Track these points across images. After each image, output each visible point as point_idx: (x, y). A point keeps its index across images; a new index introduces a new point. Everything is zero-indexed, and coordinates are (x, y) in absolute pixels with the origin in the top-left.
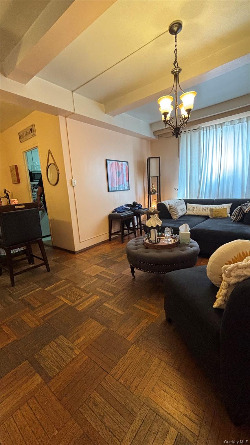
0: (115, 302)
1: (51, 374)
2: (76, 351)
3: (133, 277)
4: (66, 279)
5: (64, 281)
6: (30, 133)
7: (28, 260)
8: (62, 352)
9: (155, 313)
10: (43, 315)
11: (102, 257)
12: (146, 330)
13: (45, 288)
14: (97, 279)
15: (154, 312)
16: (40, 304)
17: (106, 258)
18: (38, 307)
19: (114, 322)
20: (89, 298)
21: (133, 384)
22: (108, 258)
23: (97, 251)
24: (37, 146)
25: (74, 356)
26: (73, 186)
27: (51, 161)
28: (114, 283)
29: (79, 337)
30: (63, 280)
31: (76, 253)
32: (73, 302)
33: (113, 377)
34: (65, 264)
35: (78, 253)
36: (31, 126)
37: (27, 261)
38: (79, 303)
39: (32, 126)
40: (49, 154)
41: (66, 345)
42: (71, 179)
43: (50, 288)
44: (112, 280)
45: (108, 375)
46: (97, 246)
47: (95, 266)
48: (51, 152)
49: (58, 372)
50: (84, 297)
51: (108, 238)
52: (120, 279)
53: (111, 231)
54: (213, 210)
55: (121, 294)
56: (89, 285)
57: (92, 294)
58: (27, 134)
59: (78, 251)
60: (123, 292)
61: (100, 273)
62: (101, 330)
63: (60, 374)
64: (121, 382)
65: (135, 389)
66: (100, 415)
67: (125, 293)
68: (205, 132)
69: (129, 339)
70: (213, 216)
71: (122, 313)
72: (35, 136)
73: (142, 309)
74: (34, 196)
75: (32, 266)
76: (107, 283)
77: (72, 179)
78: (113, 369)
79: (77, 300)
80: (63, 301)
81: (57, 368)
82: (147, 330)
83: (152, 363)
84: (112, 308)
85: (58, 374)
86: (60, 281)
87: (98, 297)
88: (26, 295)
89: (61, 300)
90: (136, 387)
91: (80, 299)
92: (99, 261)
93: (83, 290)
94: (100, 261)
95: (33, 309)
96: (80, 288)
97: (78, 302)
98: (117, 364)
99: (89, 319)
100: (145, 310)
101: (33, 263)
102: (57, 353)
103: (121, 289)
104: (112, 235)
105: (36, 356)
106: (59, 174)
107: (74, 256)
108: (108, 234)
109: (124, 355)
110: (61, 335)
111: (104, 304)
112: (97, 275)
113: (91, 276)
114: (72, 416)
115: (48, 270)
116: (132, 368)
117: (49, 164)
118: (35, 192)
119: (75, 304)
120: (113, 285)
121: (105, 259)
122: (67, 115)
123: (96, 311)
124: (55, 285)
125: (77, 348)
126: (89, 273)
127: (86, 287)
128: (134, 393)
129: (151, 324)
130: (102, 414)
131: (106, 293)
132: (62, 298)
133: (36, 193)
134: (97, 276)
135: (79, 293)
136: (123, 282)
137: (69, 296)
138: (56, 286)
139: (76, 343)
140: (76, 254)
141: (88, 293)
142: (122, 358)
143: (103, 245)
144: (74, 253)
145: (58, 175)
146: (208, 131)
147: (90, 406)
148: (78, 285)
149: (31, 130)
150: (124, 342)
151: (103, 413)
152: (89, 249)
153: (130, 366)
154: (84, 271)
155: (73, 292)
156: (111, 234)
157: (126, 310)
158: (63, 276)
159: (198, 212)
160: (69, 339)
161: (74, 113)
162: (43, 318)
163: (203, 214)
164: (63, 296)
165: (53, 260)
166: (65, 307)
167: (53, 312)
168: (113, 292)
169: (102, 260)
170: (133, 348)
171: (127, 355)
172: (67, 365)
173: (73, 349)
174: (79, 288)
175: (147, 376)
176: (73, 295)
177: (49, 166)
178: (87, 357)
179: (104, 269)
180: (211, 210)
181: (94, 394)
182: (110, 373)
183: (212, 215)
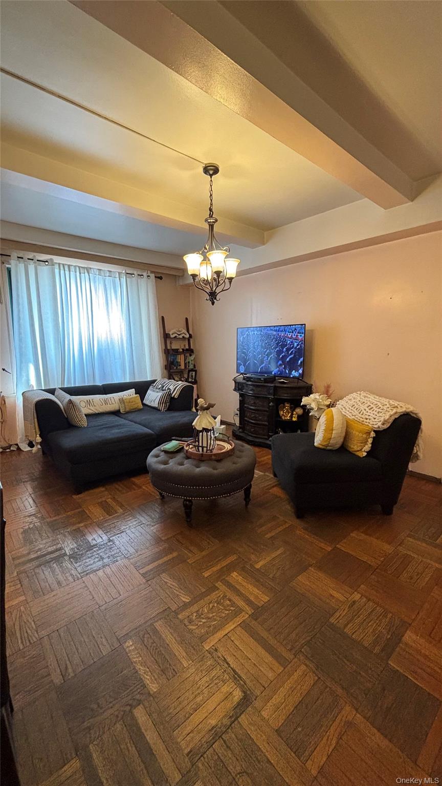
1: (397, 622)
2: (356, 598)
25: (364, 600)
29: (331, 596)
49: (392, 614)
54: (125, 401)
62: (316, 571)
63: (393, 611)
68: (62, 272)
70: (127, 410)
81: (386, 617)
125: (352, 597)
139: (342, 599)
146: (67, 273)
159: (97, 407)
163: (107, 410)
172: (379, 605)
173: (354, 602)
178: (362, 586)
180: (122, 401)
183: (125, 408)
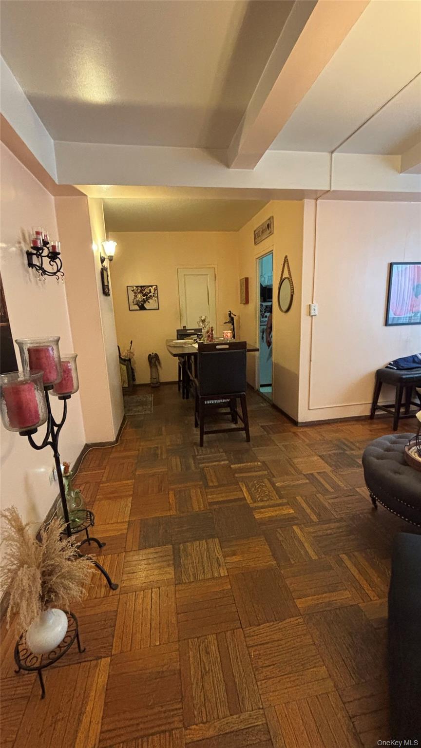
0: (313, 533)
1: (184, 578)
2: (221, 571)
3: (373, 506)
4: (264, 463)
5: (259, 463)
6: (266, 230)
7: (232, 416)
8: (207, 560)
9: (373, 593)
10: (212, 501)
11: (337, 446)
12: (337, 609)
13: (232, 464)
14: (307, 481)
15: (373, 591)
16: (216, 484)
17: (345, 450)
18: (212, 487)
19: (293, 562)
20: (279, 505)
21: (264, 670)
22: (346, 452)
23: (336, 431)
24: (272, 250)
25: (216, 575)
26: (312, 316)
27: (286, 275)
28: (330, 501)
29: (234, 555)
30: (259, 461)
31: (299, 425)
32: (255, 502)
33: (245, 637)
34: (274, 437)
35: (301, 426)
36: (268, 220)
37: (230, 416)
38: (262, 506)
39: (270, 219)
40: (285, 262)
41: (216, 555)
42: (310, 303)
43: (237, 467)
44: (331, 493)
45: (241, 629)
46: (340, 422)
47: (316, 458)
48: (287, 259)
49: (192, 580)
50: (272, 501)
51: (368, 413)
52: (346, 499)
53: (377, 402)
55: (332, 525)
56: (288, 486)
57: (286, 501)
58: (263, 232)
59: (302, 423)
60: (337, 524)
61: (317, 473)
62: (267, 564)
63: (193, 584)
64: (251, 653)
65: (263, 678)
66: (205, 668)
67: (338, 528)
69: (300, 604)
71: (315, 557)
72: (272, 235)
73: (354, 571)
74: (261, 324)
75: (233, 426)
76: (319, 495)
77: (313, 303)
78: (250, 628)
79: (262, 501)
80: (243, 493)
81: (193, 574)
82: (338, 611)
83: (312, 667)
84: (303, 539)
85: (190, 583)
86: (255, 462)
87: (292, 511)
88: (207, 465)
89: (242, 491)
90: (267, 678)
91: (265, 502)
92: (329, 451)
93: (277, 490)
94: (330, 453)
95: (207, 486)
96: (275, 485)
97: (261, 504)
98: (259, 625)
99: (261, 538)
100: (357, 576)
101: (236, 423)
102: (202, 559)
103: (336, 516)
104: (377, 409)
105: (181, 546)
106: (294, 296)
107: (295, 429)
108: (370, 407)
109: (278, 622)
110: (217, 539)
111: (295, 528)
112: (312, 474)
113: (301, 473)
114: (179, 641)
115: (248, 439)
116: (277, 648)
117: (283, 277)
118: (266, 317)
119: (255, 505)
120: (326, 504)
121: (342, 451)
122: (318, 196)
123: (276, 531)
124: (245, 465)
125: (225, 568)
126: (300, 467)
127: (284, 487)
128: (259, 683)
129: (352, 605)
130: (207, 669)
131: (308, 511)
132: (244, 489)
133: (267, 319)
134: (310, 477)
135: (269, 491)
136: (349, 506)
137: (255, 490)
138: (246, 467)
139: (228, 559)
140: (299, 427)
141: (281, 497)
142: (272, 623)
143: (352, 423)
144: (295, 423)
145: (292, 296)
147: (200, 648)
148: (274, 479)
149: (268, 226)
150: (288, 602)
151: (209, 669)
152: (323, 424)
153: (276, 644)
154: (295, 461)
155: (263, 486)
156: (375, 407)
157: (323, 556)
158: (264, 455)
160: (223, 549)
161: (328, 191)
162: (210, 504)
164: (247, 486)
165: (261, 426)
166: (242, 503)
167: (224, 502)
168: (320, 515)
169: (334, 451)
170: (297, 622)
171: (281, 625)
172: (204, 580)
173: (220, 565)
174: (273, 484)
175: (292, 679)
176: (259, 491)
177: (284, 280)
178: (229, 587)
179: (328, 469)
181: (212, 638)
182: (245, 629)
